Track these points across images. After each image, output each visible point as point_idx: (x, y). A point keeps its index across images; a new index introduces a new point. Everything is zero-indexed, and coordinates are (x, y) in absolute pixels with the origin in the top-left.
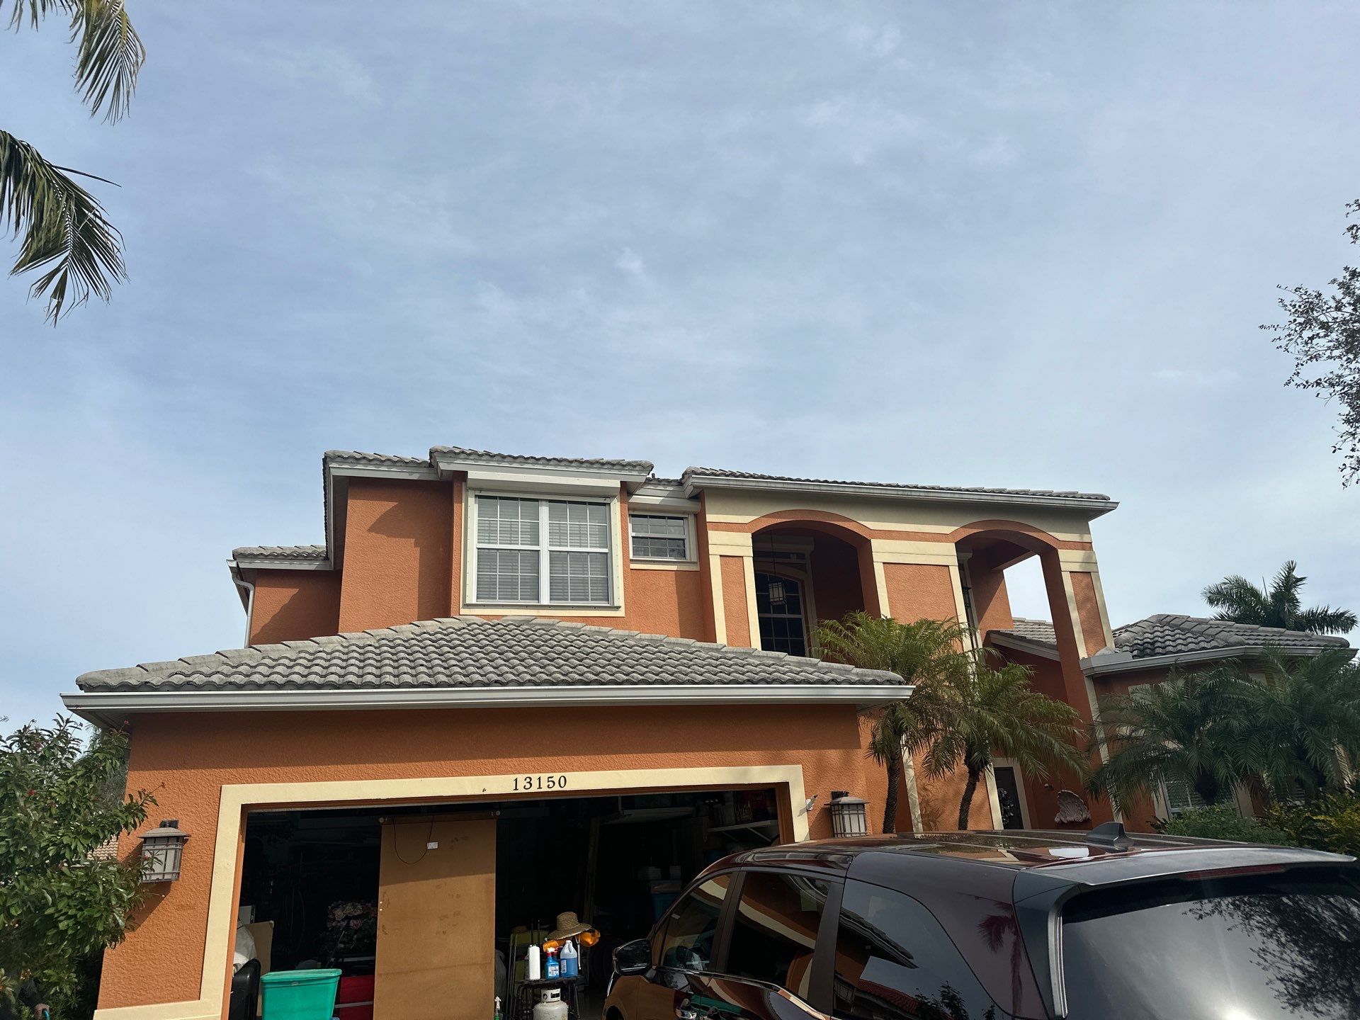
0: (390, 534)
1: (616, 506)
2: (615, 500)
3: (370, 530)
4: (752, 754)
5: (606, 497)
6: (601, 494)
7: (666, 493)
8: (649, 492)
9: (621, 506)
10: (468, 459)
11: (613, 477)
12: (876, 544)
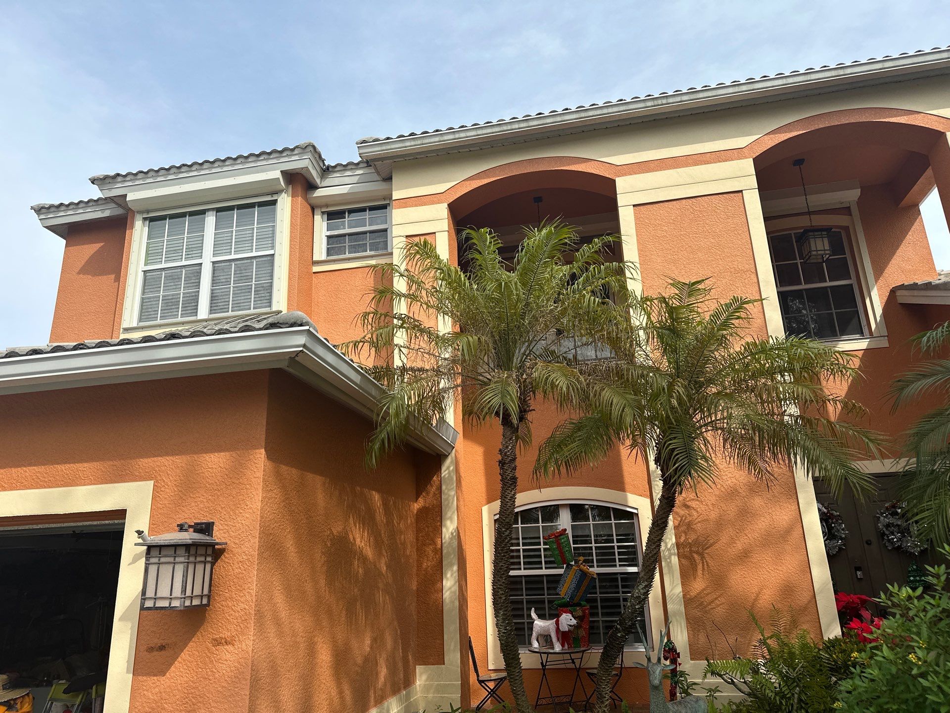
0: (94, 275)
1: (285, 204)
2: (284, 195)
3: (79, 273)
4: (85, 468)
5: (272, 194)
6: (266, 191)
7: (355, 179)
8: (336, 181)
9: (292, 201)
10: (125, 181)
11: (271, 167)
12: (622, 184)
